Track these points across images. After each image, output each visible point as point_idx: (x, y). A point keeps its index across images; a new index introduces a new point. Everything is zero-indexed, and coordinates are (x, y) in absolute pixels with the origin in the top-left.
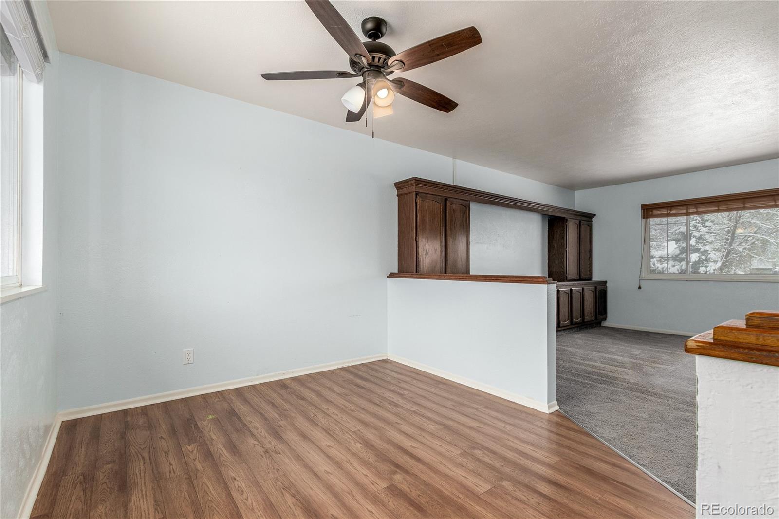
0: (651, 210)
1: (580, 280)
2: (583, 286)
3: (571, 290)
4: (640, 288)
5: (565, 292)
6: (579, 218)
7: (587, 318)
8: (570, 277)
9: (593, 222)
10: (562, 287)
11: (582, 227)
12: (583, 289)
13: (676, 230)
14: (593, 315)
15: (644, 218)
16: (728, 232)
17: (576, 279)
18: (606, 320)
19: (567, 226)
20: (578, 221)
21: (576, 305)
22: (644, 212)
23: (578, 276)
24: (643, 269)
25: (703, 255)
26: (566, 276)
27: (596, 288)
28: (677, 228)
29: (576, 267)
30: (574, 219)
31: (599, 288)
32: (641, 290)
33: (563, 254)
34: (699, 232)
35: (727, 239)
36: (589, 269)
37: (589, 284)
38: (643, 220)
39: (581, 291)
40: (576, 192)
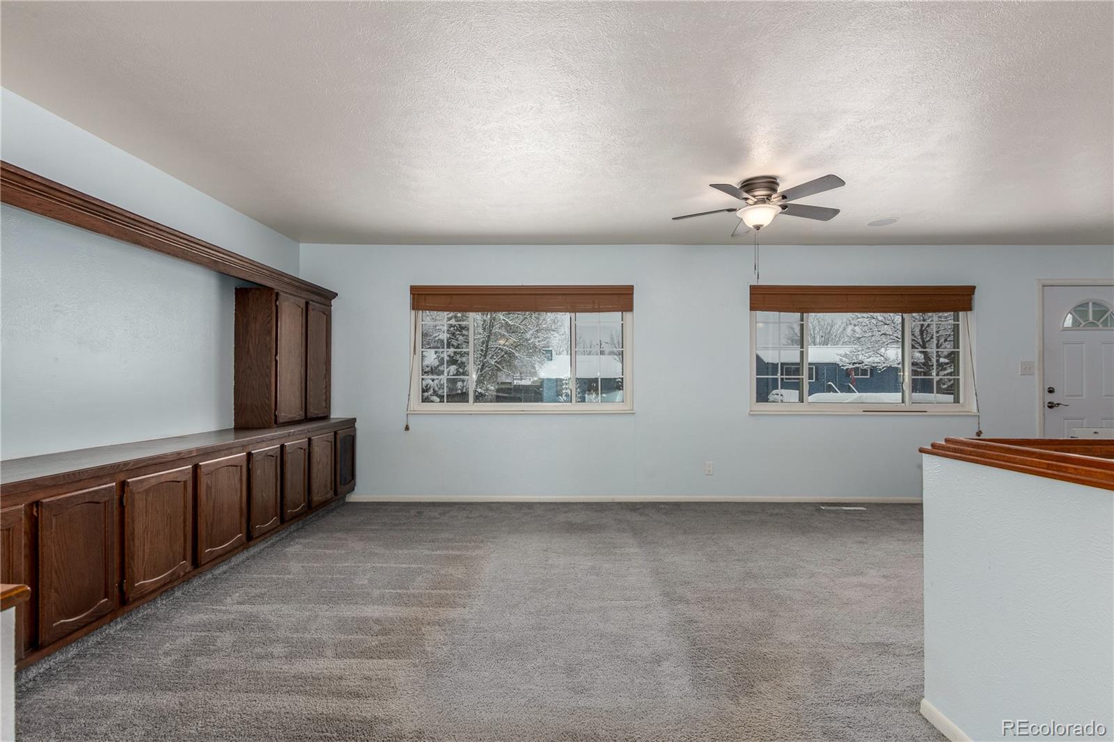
0: (423, 297)
1: (307, 419)
2: (309, 435)
3: (282, 447)
4: (407, 428)
5: (268, 455)
6: (304, 294)
7: (317, 498)
8: (283, 415)
9: (332, 308)
10: (260, 445)
11: (311, 313)
12: (310, 440)
13: (436, 337)
14: (329, 489)
15: (413, 309)
16: (483, 343)
17: (297, 419)
18: (353, 489)
19: (277, 307)
20: (304, 301)
21: (295, 477)
22: (413, 299)
23: (302, 413)
24: (412, 396)
25: (460, 367)
26: (276, 416)
27: (336, 433)
28: (437, 335)
29: (298, 393)
30: (293, 295)
31: (341, 434)
32: (409, 431)
33: (268, 367)
34: (457, 340)
35: (482, 350)
36: (324, 397)
37: (322, 428)
38: (413, 312)
39: (306, 446)
40: (301, 244)
